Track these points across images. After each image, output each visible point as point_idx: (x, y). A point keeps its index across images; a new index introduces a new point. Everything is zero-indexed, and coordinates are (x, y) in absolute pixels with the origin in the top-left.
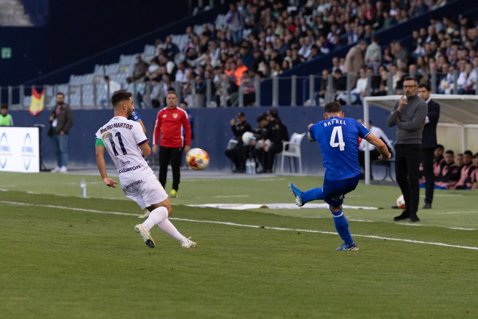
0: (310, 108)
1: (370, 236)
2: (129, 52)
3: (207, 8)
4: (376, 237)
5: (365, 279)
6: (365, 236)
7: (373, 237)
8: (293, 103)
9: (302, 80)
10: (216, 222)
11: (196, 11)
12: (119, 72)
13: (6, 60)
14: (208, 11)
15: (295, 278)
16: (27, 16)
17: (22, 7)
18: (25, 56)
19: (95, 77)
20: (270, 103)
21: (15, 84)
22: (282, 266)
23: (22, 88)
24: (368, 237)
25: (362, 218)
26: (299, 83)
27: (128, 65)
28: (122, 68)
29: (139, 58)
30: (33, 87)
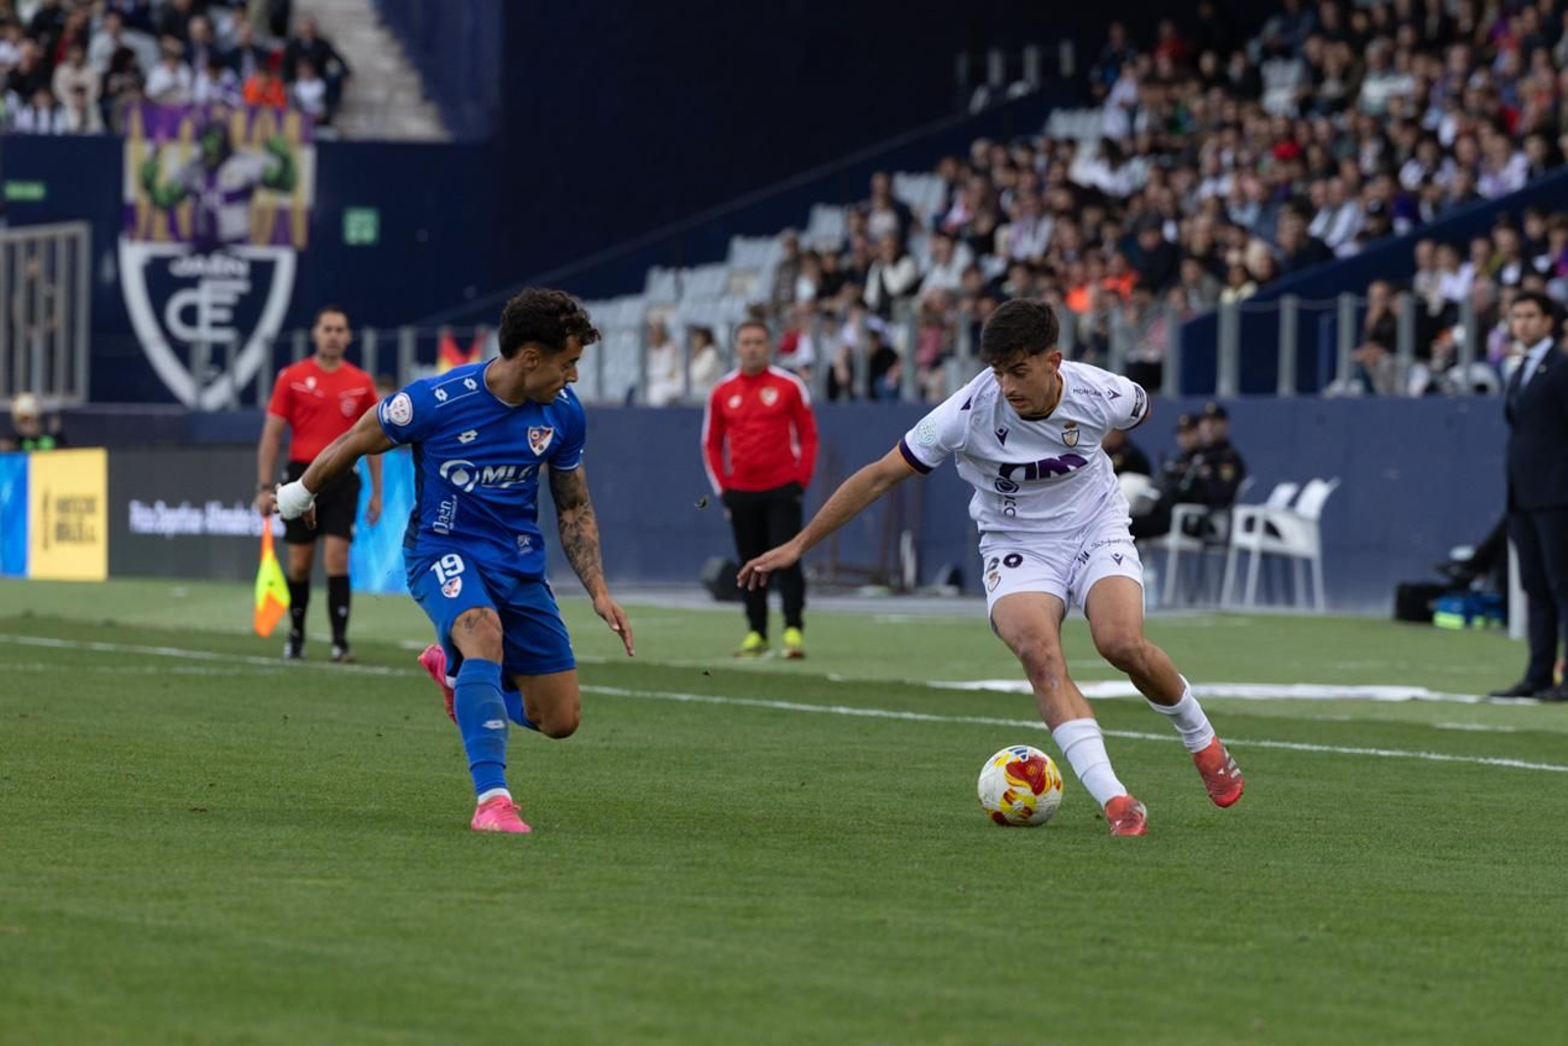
0: (1342, 401)
1: (1498, 762)
2: (761, 228)
3: (1018, 90)
4: (1516, 763)
5: (1458, 859)
6: (1481, 760)
7: (1507, 762)
8: (1286, 387)
9: (1317, 314)
10: (1002, 722)
11: (980, 99)
12: (726, 292)
13: (361, 249)
14: (1021, 100)
15: (1230, 852)
16: (431, 109)
17: (412, 79)
18: (422, 236)
19: (648, 308)
20: (1209, 387)
21: (388, 322)
22: (1195, 825)
23: (407, 338)
24: (1490, 765)
25: (1480, 722)
26: (1307, 324)
27: (754, 271)
28: (736, 281)
29: (794, 245)
30: (445, 336)
